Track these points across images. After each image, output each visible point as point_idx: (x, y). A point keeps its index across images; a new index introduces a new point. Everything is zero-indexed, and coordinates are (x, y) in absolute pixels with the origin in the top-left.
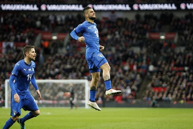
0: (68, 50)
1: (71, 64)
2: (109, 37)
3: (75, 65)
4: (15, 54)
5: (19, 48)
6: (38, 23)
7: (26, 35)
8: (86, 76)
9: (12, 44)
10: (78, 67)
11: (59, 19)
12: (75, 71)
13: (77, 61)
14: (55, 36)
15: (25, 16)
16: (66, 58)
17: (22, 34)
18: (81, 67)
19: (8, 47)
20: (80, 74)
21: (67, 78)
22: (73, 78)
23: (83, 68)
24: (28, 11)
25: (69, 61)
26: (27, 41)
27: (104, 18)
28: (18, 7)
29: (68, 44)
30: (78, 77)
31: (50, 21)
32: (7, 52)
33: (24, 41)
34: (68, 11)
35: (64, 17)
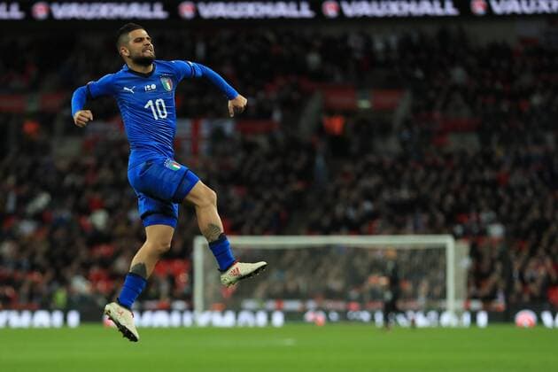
0: (404, 144)
1: (413, 186)
2: (536, 100)
3: (425, 189)
4: (240, 155)
5: (250, 138)
6: (314, 59)
7: (273, 95)
8: (461, 223)
9: (229, 127)
10: (436, 196)
11: (379, 46)
12: (425, 209)
13: (433, 176)
14: (364, 98)
15: (271, 36)
16: (399, 167)
17: (261, 95)
18: (443, 196)
19: (218, 135)
20: (441, 218)
21: (398, 229)
22: (416, 231)
23: (450, 199)
24: (282, 20)
25: (407, 176)
26: (277, 116)
27: (524, 41)
28: (250, 10)
29: (407, 123)
30: (434, 229)
31: (349, 50)
32: (213, 152)
33: (268, 115)
34: (410, 18)
35: (393, 40)
